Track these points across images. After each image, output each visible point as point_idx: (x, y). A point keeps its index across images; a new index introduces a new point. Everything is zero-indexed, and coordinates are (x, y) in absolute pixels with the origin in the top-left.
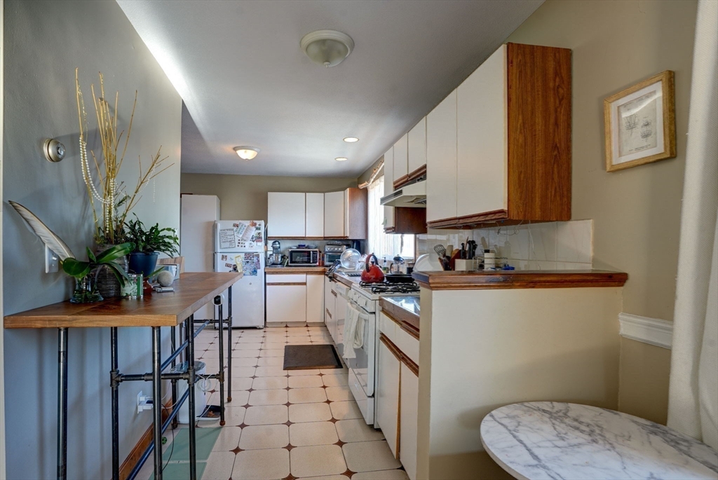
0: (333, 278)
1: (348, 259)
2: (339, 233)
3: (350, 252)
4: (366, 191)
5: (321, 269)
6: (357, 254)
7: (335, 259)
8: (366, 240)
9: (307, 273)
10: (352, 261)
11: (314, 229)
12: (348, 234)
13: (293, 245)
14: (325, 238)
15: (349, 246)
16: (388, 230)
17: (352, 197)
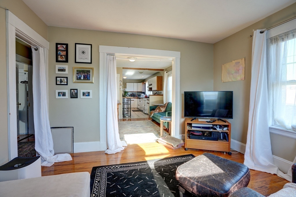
0: (140, 99)
1: (142, 96)
2: (140, 91)
3: (142, 94)
4: (145, 83)
5: (137, 98)
6: (144, 94)
7: (140, 95)
8: (145, 92)
9: (134, 98)
10: (143, 95)
11: (135, 90)
12: (142, 91)
13: (131, 93)
14: (137, 92)
15: (142, 93)
16: (148, 91)
17: (143, 84)
